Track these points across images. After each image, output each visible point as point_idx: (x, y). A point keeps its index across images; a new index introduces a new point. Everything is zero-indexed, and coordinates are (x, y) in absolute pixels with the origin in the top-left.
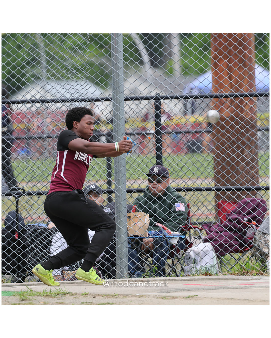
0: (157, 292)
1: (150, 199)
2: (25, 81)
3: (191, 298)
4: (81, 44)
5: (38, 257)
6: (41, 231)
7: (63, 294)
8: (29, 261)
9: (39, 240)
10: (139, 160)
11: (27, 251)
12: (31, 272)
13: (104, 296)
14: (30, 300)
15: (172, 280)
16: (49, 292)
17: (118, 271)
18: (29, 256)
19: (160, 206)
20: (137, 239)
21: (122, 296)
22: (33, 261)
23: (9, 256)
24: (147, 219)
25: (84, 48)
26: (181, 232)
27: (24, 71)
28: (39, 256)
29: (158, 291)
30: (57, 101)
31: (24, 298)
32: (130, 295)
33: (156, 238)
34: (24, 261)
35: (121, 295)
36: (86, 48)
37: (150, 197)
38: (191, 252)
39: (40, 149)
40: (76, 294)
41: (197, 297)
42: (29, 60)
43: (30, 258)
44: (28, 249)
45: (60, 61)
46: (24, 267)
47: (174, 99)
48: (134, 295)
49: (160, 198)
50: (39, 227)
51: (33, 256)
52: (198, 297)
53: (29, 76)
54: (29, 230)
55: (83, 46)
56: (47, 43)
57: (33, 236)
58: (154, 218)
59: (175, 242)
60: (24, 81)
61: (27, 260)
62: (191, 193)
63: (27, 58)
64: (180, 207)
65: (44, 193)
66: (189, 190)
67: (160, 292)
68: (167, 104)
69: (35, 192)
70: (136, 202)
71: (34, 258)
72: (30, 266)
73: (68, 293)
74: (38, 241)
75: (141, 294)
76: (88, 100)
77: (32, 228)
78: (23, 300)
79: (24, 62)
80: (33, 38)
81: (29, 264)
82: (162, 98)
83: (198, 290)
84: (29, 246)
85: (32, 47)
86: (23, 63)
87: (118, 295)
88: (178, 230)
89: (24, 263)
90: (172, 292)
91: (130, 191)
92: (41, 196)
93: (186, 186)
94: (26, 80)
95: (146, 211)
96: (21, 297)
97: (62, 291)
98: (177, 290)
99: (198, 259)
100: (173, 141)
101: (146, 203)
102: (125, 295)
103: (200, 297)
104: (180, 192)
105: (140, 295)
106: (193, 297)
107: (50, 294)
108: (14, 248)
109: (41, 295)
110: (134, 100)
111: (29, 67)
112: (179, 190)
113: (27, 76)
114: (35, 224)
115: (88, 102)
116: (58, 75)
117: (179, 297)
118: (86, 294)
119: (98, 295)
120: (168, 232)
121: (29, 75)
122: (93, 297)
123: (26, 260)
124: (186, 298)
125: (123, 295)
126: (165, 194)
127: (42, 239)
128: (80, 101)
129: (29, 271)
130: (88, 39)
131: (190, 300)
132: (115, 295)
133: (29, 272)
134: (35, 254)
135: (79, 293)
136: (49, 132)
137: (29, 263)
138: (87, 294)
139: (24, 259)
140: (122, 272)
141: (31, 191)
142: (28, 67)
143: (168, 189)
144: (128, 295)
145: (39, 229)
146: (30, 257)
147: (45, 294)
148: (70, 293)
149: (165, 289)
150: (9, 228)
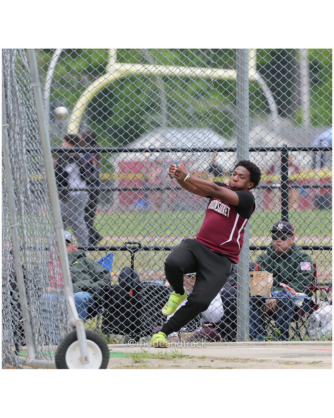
0: (279, 357)
1: (274, 257)
3: (316, 364)
4: (205, 90)
5: (153, 316)
6: (158, 289)
7: (179, 357)
8: (143, 321)
9: (154, 298)
10: (263, 215)
11: (142, 310)
14: (143, 362)
15: (296, 344)
16: (165, 355)
17: (238, 334)
18: (143, 315)
19: (285, 265)
20: (260, 299)
21: (241, 360)
22: (148, 320)
23: (123, 314)
24: (270, 278)
25: (207, 94)
26: (306, 293)
27: (143, 117)
28: (154, 315)
30: (177, 150)
32: (251, 360)
33: (280, 299)
34: (138, 320)
35: (241, 359)
36: (210, 94)
37: (273, 255)
38: (316, 315)
39: (158, 202)
40: (193, 357)
41: (321, 363)
42: (149, 105)
44: (142, 308)
45: (182, 107)
46: (139, 327)
47: (302, 151)
48: (254, 359)
49: (284, 257)
50: (155, 285)
51: (149, 315)
52: (324, 363)
54: (145, 287)
55: (207, 92)
56: (168, 88)
57: (149, 294)
58: (278, 278)
59: (300, 304)
60: (142, 128)
61: (142, 319)
62: (318, 252)
63: (147, 104)
64: (305, 266)
65: (161, 248)
66: (316, 248)
67: (281, 357)
68: (294, 156)
69: (152, 247)
70: (260, 260)
71: (149, 317)
72: (145, 326)
73: (184, 356)
74: (154, 299)
75: (262, 359)
76: (210, 150)
77: (147, 285)
78: (136, 362)
79: (143, 108)
80: (153, 83)
81: (144, 324)
82: (289, 149)
83: (323, 355)
84: (144, 304)
85: (152, 92)
86: (142, 109)
87: (238, 359)
88: (303, 291)
89: (138, 323)
90: (296, 357)
91: (253, 248)
92: (158, 251)
93: (313, 245)
94: (145, 127)
95: (269, 270)
96: (134, 359)
97: (178, 354)
98: (301, 355)
99: (324, 323)
100: (300, 196)
101: (269, 261)
102: (245, 359)
103: (325, 363)
104: (307, 250)
106: (318, 363)
108: (128, 306)
109: (156, 357)
110: (259, 151)
111: (149, 113)
112: (306, 248)
113: (146, 123)
114: (151, 282)
115: (210, 152)
116: (179, 122)
117: (303, 362)
118: (204, 358)
119: (217, 359)
120: (292, 292)
121: (148, 122)
122: (211, 361)
123: (140, 319)
124: (311, 364)
125: (243, 359)
126: (290, 252)
127: (158, 298)
128: (202, 150)
129: (144, 331)
130: (212, 85)
131: (315, 366)
132: (235, 359)
133: (143, 333)
134: (151, 313)
135: (196, 356)
136: (168, 183)
137: (144, 323)
139: (139, 319)
140: (243, 335)
141: (147, 246)
142: (147, 113)
143: (293, 246)
144: (249, 359)
145: (155, 287)
146: (145, 316)
147: (161, 357)
148: (187, 356)
149: (288, 354)
150: (123, 285)
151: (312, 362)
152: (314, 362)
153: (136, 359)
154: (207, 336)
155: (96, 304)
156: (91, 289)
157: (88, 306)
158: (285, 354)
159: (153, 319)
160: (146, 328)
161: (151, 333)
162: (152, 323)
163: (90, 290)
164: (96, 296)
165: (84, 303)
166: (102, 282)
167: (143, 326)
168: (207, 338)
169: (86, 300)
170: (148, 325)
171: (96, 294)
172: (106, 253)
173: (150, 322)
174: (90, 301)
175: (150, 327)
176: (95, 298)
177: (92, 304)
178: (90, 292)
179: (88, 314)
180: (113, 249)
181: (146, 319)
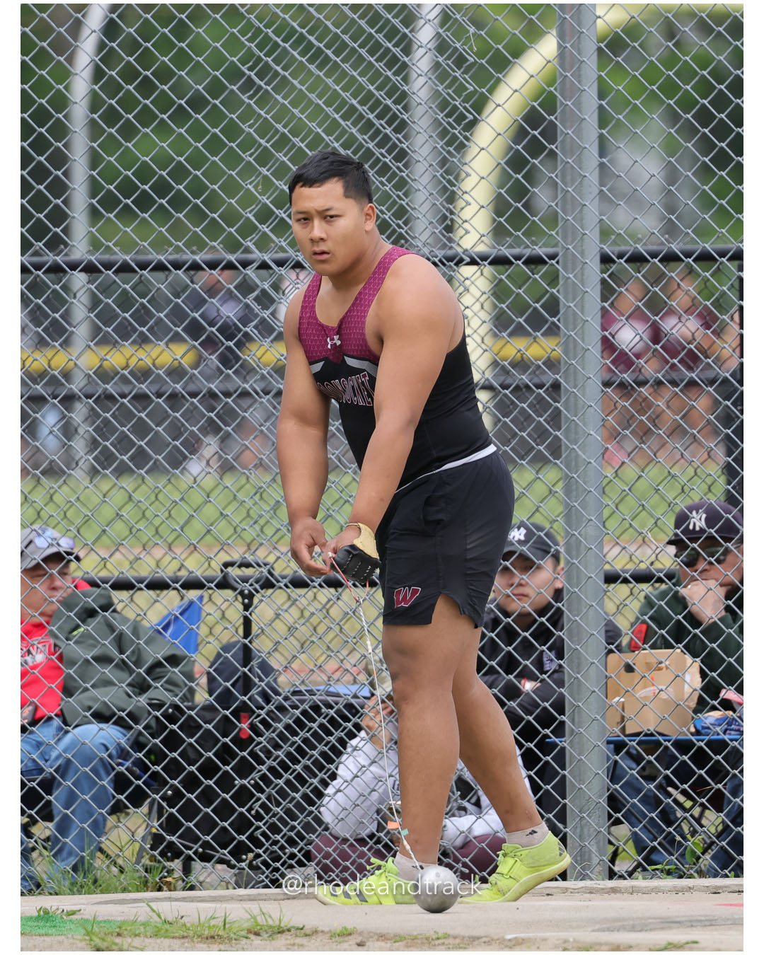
0: (590, 929)
2: (253, 190)
4: (448, 65)
5: (290, 802)
6: (304, 713)
7: (273, 932)
8: (258, 817)
9: (294, 743)
12: (265, 856)
13: (401, 941)
16: (221, 924)
18: (259, 799)
21: (458, 941)
22: (274, 815)
23: (192, 797)
25: (455, 79)
27: (251, 155)
28: (294, 798)
29: (596, 927)
31: (104, 945)
32: (483, 939)
33: (698, 741)
34: (241, 813)
35: (455, 938)
36: (464, 79)
40: (316, 932)
42: (268, 117)
43: (263, 806)
44: (256, 775)
45: (375, 121)
46: (243, 838)
48: (496, 937)
51: (275, 798)
53: (268, 173)
54: (297, 708)
55: (454, 71)
56: (331, 59)
60: (248, 191)
61: (253, 812)
63: (262, 113)
67: (598, 930)
71: (278, 804)
72: (264, 834)
73: (289, 930)
74: (291, 746)
75: (522, 935)
76: (468, 260)
77: (304, 700)
79: (250, 126)
80: (281, 43)
81: (258, 828)
84: (261, 762)
85: (279, 74)
86: (247, 129)
87: (447, 936)
89: (242, 824)
90: (651, 930)
91: (611, 578)
94: (256, 187)
96: (91, 940)
97: (271, 922)
102: (469, 938)
105: (516, 938)
106: (681, 947)
107: (221, 933)
111: (268, 141)
113: (260, 173)
115: (468, 264)
117: (638, 946)
119: (382, 937)
121: (268, 170)
122: (359, 945)
123: (249, 810)
125: (464, 937)
127: (305, 741)
128: (440, 261)
129: (261, 851)
130: (472, 48)
132: (438, 939)
133: (258, 856)
134: (281, 792)
135: (326, 929)
137: (261, 824)
138: (350, 934)
139: (243, 810)
142: (262, 141)
144: (479, 938)
146: (264, 803)
147: (206, 933)
148: (298, 929)
149: (625, 919)
150: (225, 698)
151: (664, 943)
152: (670, 944)
153: (97, 941)
154: (465, 865)
155: (138, 763)
156: (123, 714)
157: (114, 769)
158: (615, 920)
159: (288, 812)
160: (267, 838)
161: (285, 857)
162: (285, 824)
163: (121, 718)
164: (141, 739)
165: (101, 759)
166: (159, 691)
167: (258, 834)
168: (463, 869)
169: (107, 749)
170: (275, 829)
171: (140, 733)
172: (182, 598)
173: (281, 819)
174: (123, 754)
175: (278, 837)
176: (138, 745)
177: (128, 764)
178: (120, 723)
179: (114, 797)
180: (193, 584)
181: (267, 810)
